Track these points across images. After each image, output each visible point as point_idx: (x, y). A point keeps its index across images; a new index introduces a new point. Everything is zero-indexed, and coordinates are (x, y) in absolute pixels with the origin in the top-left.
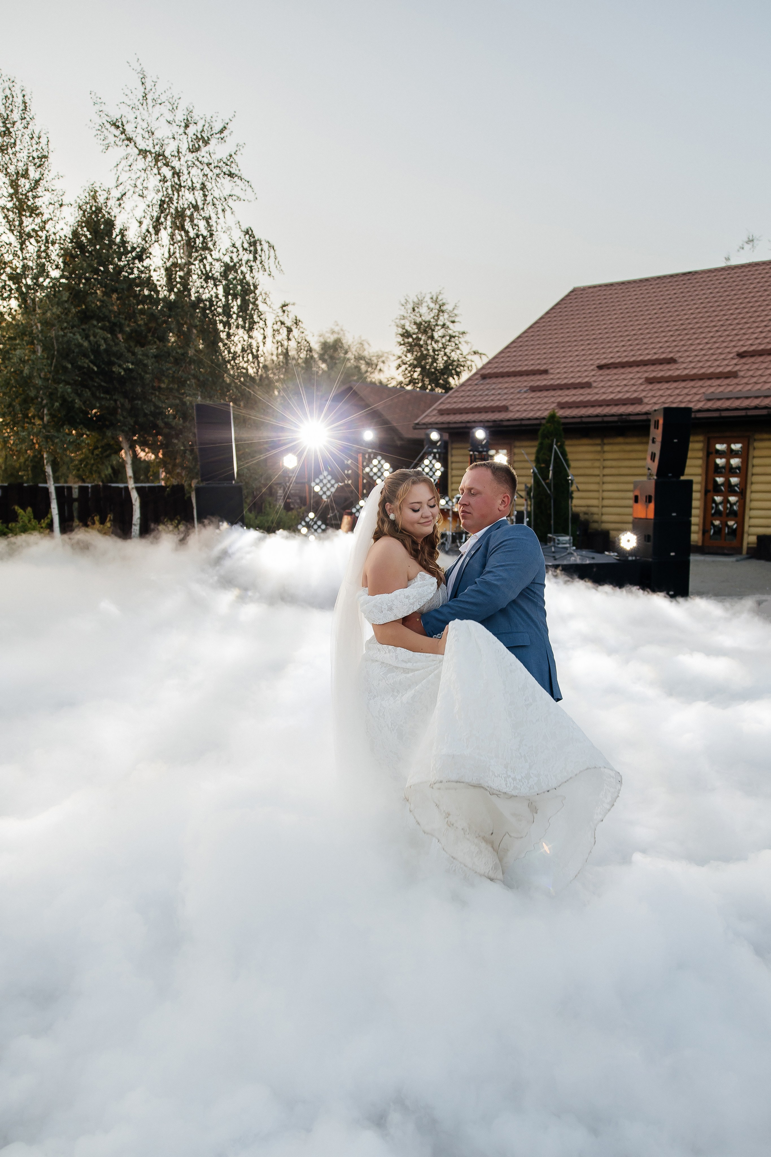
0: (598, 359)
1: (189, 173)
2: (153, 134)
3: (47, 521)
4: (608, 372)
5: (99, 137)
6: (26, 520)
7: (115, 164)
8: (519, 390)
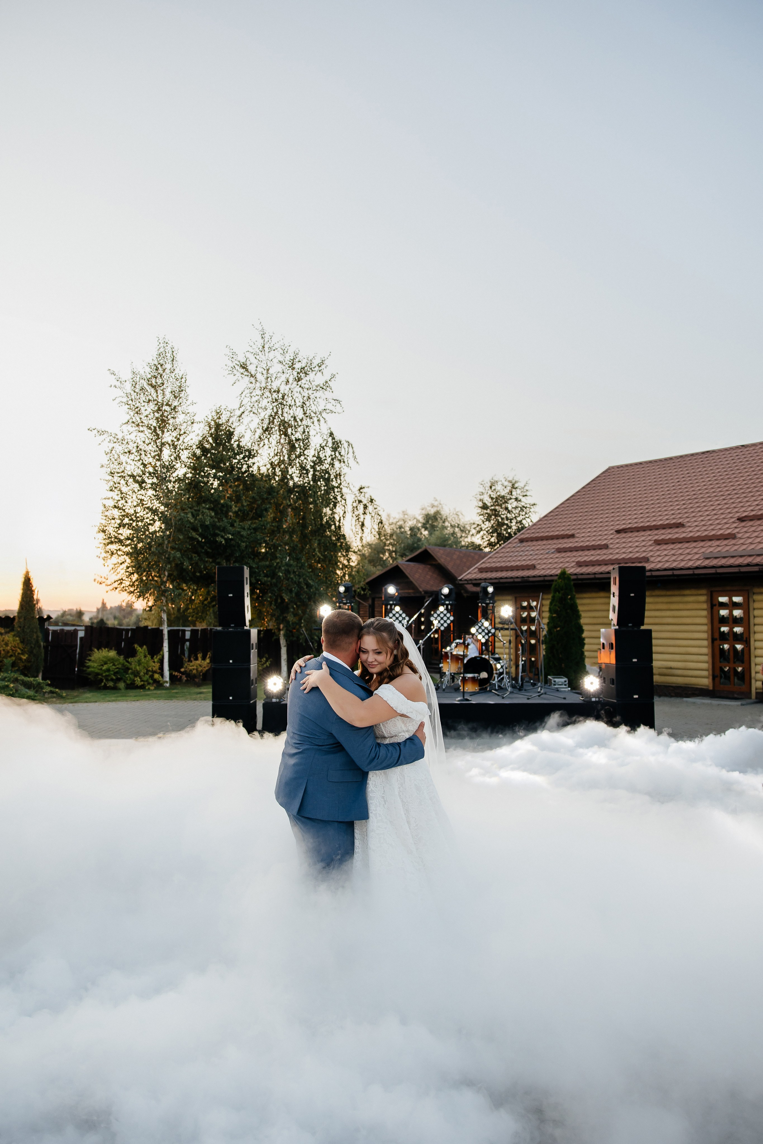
0: (617, 525)
4: (624, 535)
5: (231, 375)
7: (241, 393)
8: (547, 551)
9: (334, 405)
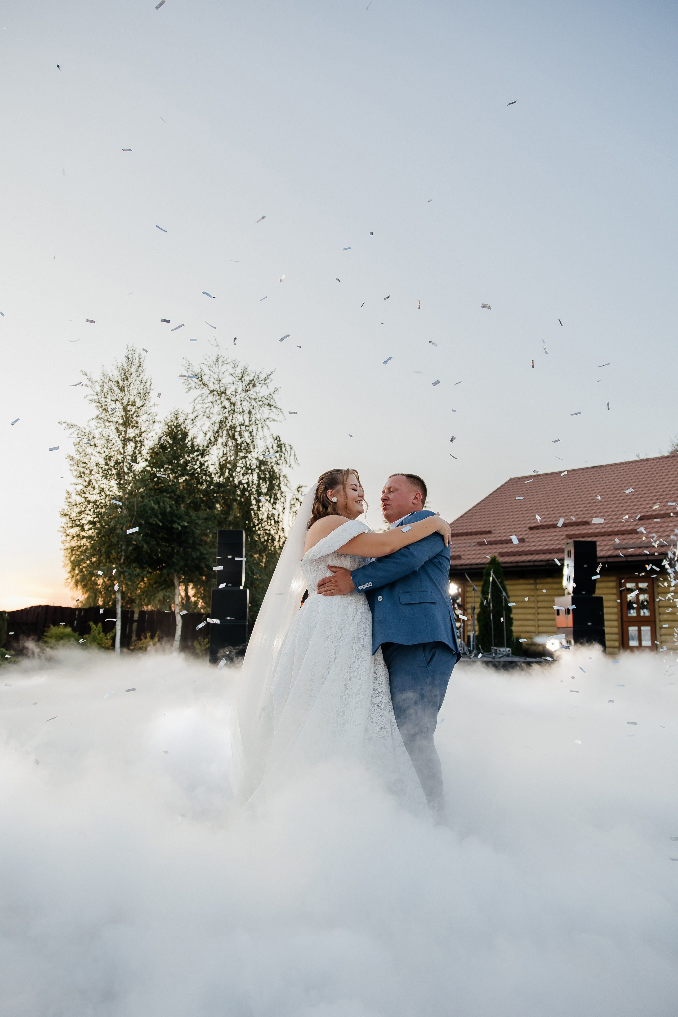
0: (529, 523)
1: (241, 404)
2: (220, 381)
3: (112, 634)
4: (537, 531)
5: (185, 383)
6: (97, 632)
7: (194, 399)
8: (469, 544)
9: (277, 414)
